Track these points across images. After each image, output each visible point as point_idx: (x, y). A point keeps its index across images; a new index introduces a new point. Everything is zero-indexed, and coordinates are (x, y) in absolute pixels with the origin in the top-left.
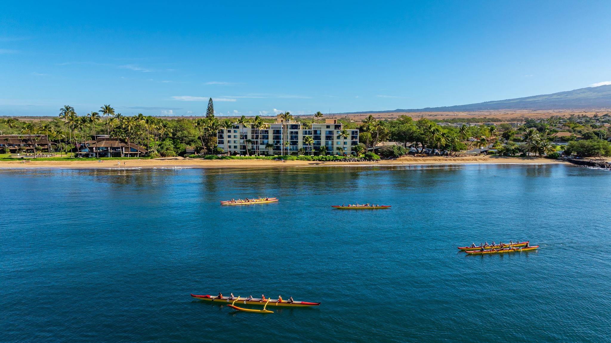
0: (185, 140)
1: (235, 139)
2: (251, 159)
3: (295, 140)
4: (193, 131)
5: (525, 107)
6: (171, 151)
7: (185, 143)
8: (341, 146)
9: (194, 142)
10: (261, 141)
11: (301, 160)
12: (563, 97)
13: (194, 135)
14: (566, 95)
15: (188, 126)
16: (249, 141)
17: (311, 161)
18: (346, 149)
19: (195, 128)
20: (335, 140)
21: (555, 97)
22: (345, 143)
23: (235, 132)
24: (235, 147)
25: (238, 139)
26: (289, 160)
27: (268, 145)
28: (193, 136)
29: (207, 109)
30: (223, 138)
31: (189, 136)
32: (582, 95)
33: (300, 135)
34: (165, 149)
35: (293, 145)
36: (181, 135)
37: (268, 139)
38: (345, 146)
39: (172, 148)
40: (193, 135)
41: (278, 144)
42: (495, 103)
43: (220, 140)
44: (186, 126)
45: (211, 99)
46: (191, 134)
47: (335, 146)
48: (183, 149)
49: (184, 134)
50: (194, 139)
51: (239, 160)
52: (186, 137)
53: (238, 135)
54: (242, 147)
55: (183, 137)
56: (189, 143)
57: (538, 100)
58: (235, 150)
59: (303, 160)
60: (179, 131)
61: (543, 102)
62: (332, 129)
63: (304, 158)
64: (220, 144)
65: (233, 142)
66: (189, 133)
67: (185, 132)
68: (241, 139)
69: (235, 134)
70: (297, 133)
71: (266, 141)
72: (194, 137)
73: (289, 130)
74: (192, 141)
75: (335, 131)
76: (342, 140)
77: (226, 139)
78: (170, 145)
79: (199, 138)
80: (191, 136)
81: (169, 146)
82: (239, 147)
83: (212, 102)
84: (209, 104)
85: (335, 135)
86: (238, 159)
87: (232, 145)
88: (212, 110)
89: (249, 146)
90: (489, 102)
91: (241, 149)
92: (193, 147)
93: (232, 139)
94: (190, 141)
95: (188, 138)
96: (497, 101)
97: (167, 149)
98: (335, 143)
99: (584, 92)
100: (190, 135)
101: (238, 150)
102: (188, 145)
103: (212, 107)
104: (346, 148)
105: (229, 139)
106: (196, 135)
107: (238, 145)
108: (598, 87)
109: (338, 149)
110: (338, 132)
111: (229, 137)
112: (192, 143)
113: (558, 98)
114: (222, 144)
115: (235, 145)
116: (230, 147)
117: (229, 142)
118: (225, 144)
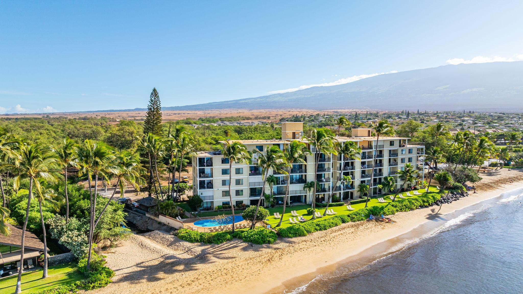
1: (239, 177)
20: (400, 165)
21: (259, 100)
24: (239, 193)
25: (244, 176)
27: (310, 184)
30: (210, 176)
32: (276, 99)
37: (302, 171)
41: (324, 180)
43: (204, 181)
45: (154, 90)
53: (245, 166)
54: (254, 192)
57: (248, 102)
58: (239, 198)
62: (396, 146)
64: (205, 188)
65: (233, 182)
68: (251, 174)
69: (239, 166)
75: (399, 151)
77: (218, 178)
82: (246, 193)
85: (400, 157)
87: (234, 188)
91: (250, 196)
93: (233, 177)
101: (246, 199)
105: (226, 177)
107: (246, 188)
110: (402, 150)
111: (225, 172)
114: (208, 187)
115: (239, 188)
116: (226, 193)
117: (224, 183)
118: (215, 189)
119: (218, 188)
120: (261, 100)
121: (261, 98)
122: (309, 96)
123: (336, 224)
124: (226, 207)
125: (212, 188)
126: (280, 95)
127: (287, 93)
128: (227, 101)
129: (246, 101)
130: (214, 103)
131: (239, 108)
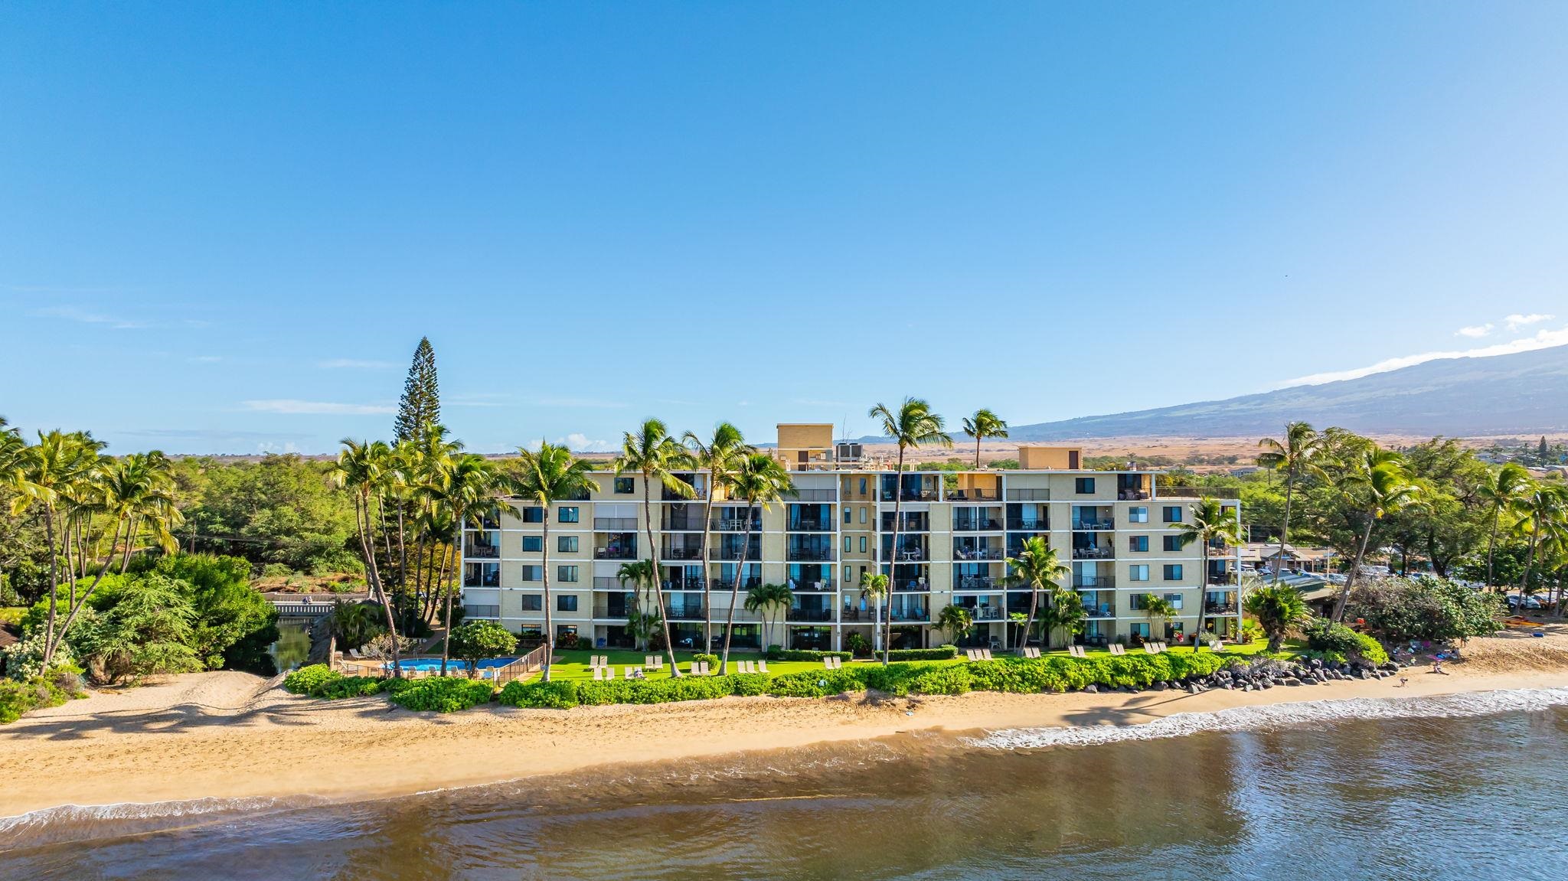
0: (284, 547)
1: (566, 560)
2: (700, 696)
3: (912, 558)
4: (322, 509)
5: (1174, 431)
6: (172, 646)
7: (284, 562)
8: (1156, 588)
9: (329, 554)
10: (712, 566)
11: (1001, 690)
12: (1254, 407)
13: (328, 522)
14: (1258, 401)
15: (302, 484)
16: (646, 570)
17: (1058, 691)
18: (1177, 604)
19: (333, 491)
20: (1124, 558)
21: (1235, 406)
22: (1171, 573)
23: (564, 517)
24: (566, 604)
25: (582, 559)
26: (935, 692)
27: (760, 594)
28: (321, 526)
29: (403, 397)
30: (494, 552)
31: (306, 530)
33: (941, 534)
34: (130, 634)
35: (900, 586)
36: (271, 522)
37: (755, 553)
38: (1172, 587)
39: (180, 626)
40: (324, 522)
41: (818, 585)
42: (1098, 420)
43: (478, 566)
44: (294, 486)
45: (424, 346)
46: (313, 519)
47: (1124, 590)
48: (256, 616)
49: (284, 521)
50: (330, 544)
51: (625, 706)
52: (289, 532)
53: (583, 532)
54: (605, 603)
55: (279, 532)
56: (301, 564)
57: (1197, 415)
58: (567, 618)
59: (1012, 690)
60: (262, 506)
61: (1213, 418)
62: (1105, 495)
63: (1018, 678)
64: (479, 585)
65: (552, 574)
66: (304, 513)
67: (288, 511)
68: (598, 556)
69: (567, 530)
70: (919, 520)
71: (742, 567)
72: (328, 531)
73: (881, 507)
74: (319, 550)
75: (1121, 510)
76: (1157, 557)
77: (511, 559)
78: (168, 605)
79: (353, 544)
80: (313, 531)
81: (162, 614)
82: (586, 605)
83: (430, 361)
84: (412, 371)
85: (1123, 532)
86: (620, 700)
87: (553, 589)
88: (431, 400)
89: (650, 599)
90: (1084, 419)
91: (596, 615)
92: (319, 582)
93: (552, 559)
94: (308, 553)
95: (301, 537)
96: (1104, 417)
97: (146, 633)
98: (1121, 574)
99: (1297, 397)
100: (308, 525)
101: (584, 622)
102: (300, 573)
103: (430, 387)
104: (1178, 598)
105: (533, 559)
106: (336, 524)
107: (582, 590)
108: (1324, 385)
109: (1140, 602)
110: (1134, 511)
111: (532, 544)
112: (317, 560)
113: (1242, 410)
114: (487, 584)
115: (567, 589)
116: (531, 603)
117: (528, 573)
118: (504, 587)
119: (513, 587)
120: (1243, 407)
121: (1241, 400)
122: (1415, 392)
123: (700, 694)
124: (531, 639)
125: (497, 585)
126: (1308, 389)
127: (1333, 383)
128: (1131, 414)
129: (1193, 412)
130: (1089, 418)
131: (1166, 434)
